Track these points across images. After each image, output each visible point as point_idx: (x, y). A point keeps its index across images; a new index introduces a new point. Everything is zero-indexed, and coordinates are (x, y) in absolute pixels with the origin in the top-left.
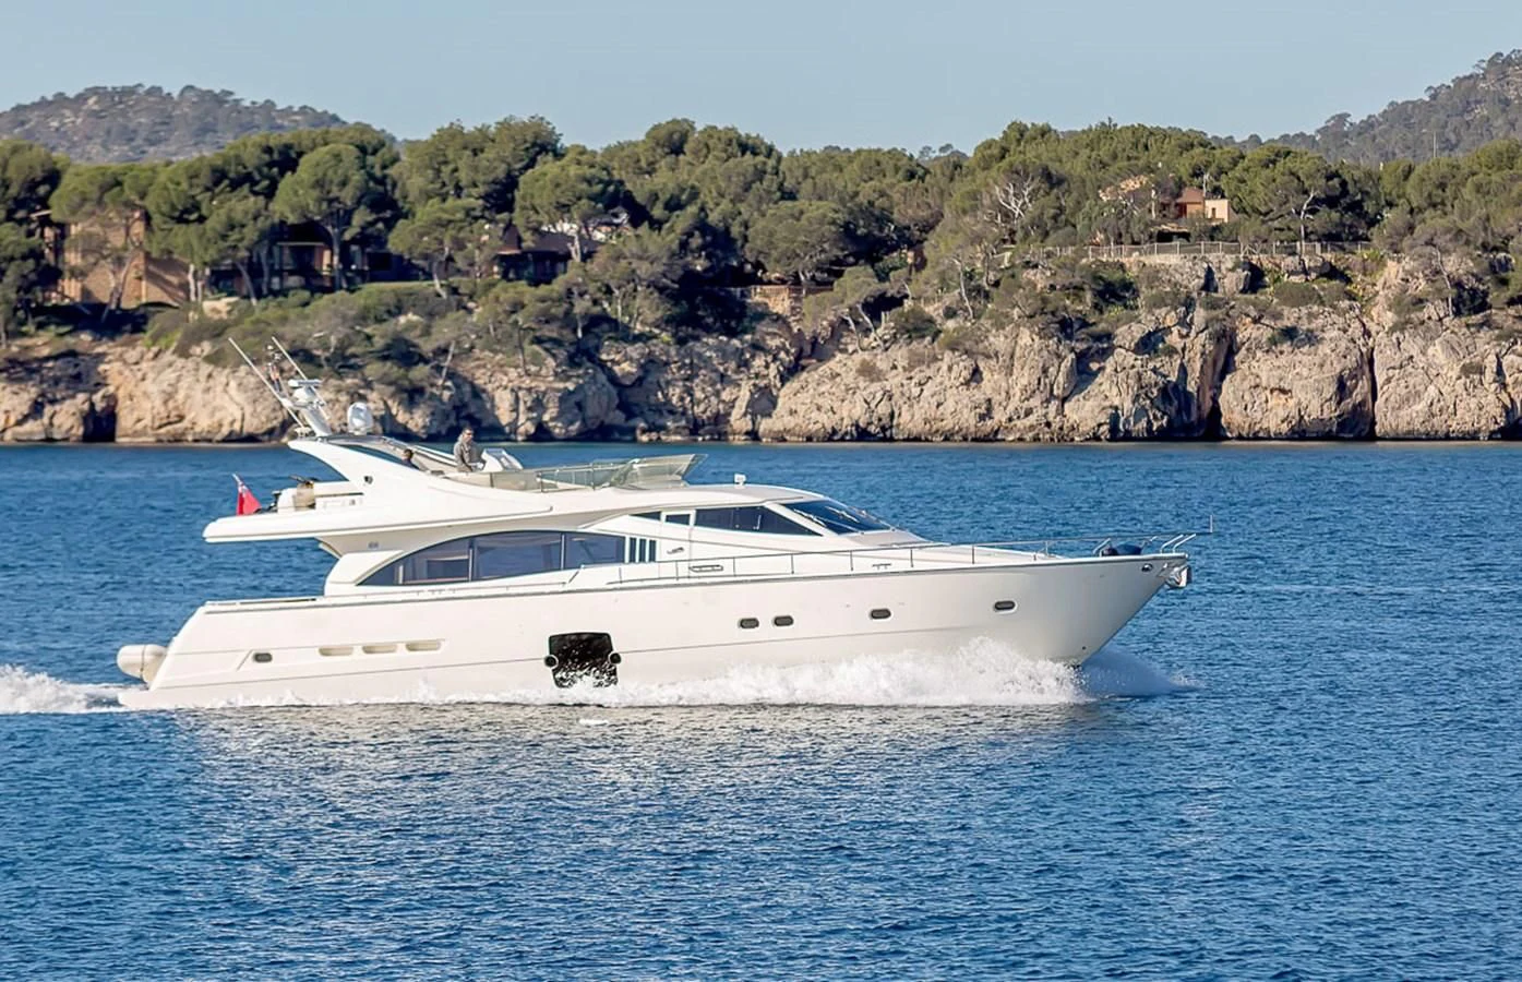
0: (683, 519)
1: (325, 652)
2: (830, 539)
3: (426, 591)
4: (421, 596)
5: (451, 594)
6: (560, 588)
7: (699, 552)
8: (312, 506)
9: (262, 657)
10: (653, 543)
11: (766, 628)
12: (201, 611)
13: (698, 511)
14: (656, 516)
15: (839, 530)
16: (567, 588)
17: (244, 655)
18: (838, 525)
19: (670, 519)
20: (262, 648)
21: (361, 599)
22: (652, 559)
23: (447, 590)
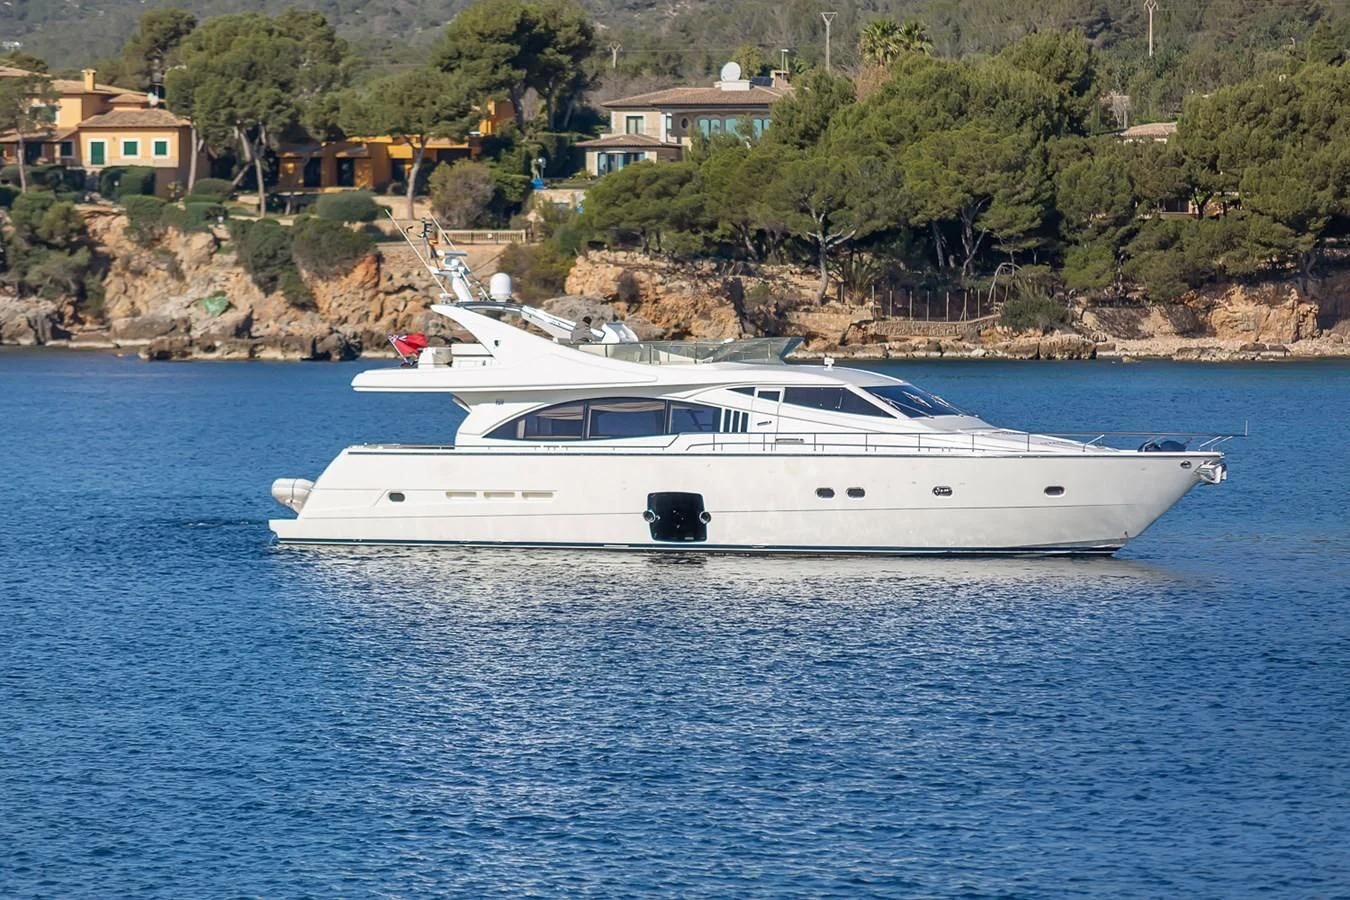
0: (774, 396)
1: (449, 494)
2: (902, 422)
3: (542, 446)
4: (538, 450)
5: (564, 451)
6: (660, 451)
7: (787, 426)
8: (450, 364)
9: (397, 497)
10: (745, 416)
11: (841, 498)
12: (345, 451)
13: (787, 390)
14: (749, 391)
15: (911, 414)
16: (666, 451)
17: (379, 493)
18: (912, 410)
19: (762, 395)
20: (396, 489)
21: (485, 450)
22: (744, 430)
23: (561, 446)
